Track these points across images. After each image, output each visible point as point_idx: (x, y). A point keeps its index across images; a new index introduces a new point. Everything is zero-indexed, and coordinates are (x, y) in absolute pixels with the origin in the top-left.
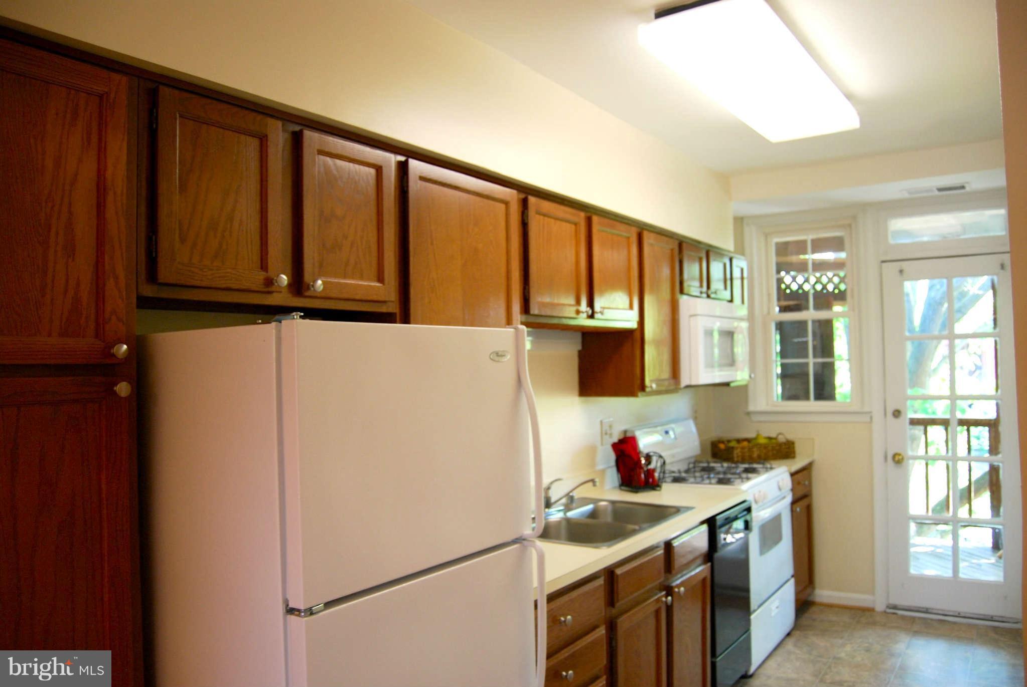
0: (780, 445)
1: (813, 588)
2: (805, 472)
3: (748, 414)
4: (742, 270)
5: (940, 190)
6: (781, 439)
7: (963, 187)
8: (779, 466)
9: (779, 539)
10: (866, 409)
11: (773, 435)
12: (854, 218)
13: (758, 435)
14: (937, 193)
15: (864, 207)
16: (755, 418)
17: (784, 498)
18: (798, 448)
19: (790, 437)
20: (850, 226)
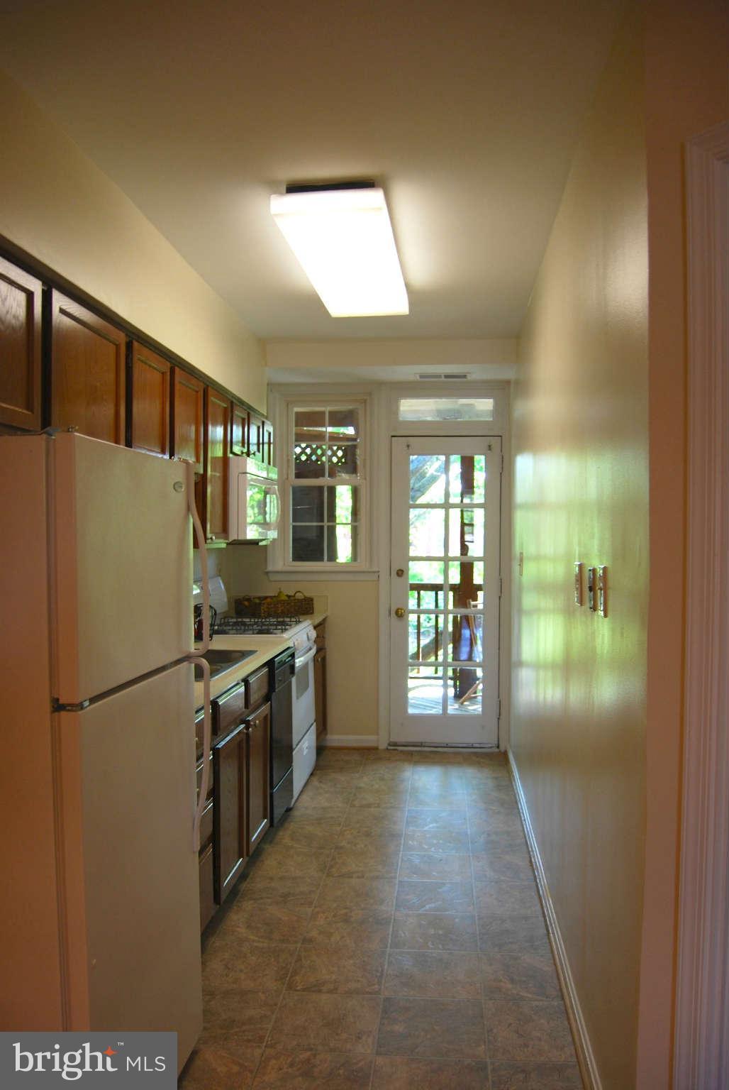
0: (300, 601)
1: (326, 734)
2: (321, 627)
3: (267, 573)
4: (270, 434)
5: (447, 377)
6: (299, 596)
7: (465, 376)
8: (305, 620)
9: (307, 687)
10: (375, 569)
11: (291, 593)
12: (370, 394)
13: (280, 592)
14: (443, 379)
15: (381, 384)
16: (273, 577)
17: (310, 649)
18: (316, 605)
19: (308, 595)
20: (365, 401)
